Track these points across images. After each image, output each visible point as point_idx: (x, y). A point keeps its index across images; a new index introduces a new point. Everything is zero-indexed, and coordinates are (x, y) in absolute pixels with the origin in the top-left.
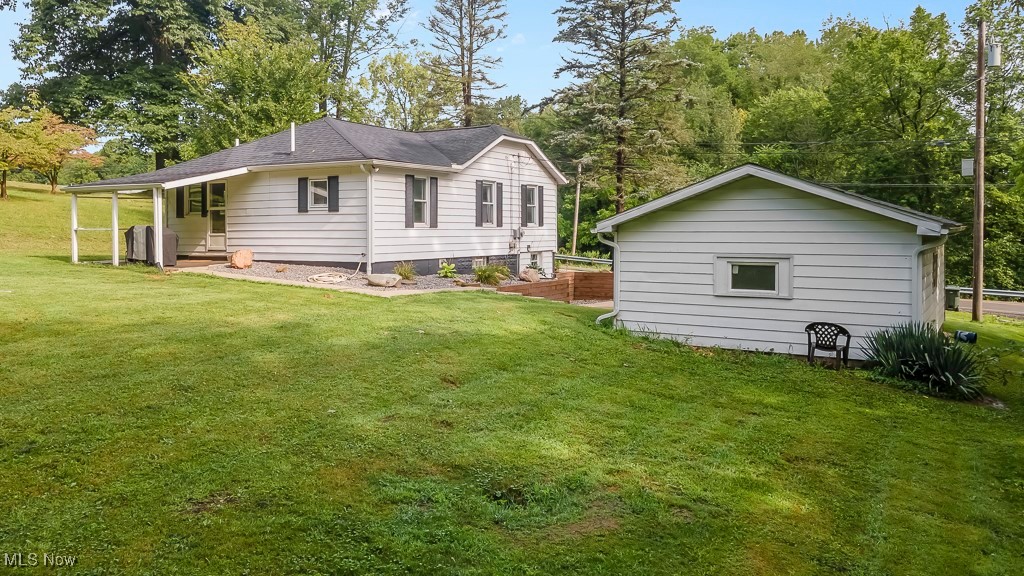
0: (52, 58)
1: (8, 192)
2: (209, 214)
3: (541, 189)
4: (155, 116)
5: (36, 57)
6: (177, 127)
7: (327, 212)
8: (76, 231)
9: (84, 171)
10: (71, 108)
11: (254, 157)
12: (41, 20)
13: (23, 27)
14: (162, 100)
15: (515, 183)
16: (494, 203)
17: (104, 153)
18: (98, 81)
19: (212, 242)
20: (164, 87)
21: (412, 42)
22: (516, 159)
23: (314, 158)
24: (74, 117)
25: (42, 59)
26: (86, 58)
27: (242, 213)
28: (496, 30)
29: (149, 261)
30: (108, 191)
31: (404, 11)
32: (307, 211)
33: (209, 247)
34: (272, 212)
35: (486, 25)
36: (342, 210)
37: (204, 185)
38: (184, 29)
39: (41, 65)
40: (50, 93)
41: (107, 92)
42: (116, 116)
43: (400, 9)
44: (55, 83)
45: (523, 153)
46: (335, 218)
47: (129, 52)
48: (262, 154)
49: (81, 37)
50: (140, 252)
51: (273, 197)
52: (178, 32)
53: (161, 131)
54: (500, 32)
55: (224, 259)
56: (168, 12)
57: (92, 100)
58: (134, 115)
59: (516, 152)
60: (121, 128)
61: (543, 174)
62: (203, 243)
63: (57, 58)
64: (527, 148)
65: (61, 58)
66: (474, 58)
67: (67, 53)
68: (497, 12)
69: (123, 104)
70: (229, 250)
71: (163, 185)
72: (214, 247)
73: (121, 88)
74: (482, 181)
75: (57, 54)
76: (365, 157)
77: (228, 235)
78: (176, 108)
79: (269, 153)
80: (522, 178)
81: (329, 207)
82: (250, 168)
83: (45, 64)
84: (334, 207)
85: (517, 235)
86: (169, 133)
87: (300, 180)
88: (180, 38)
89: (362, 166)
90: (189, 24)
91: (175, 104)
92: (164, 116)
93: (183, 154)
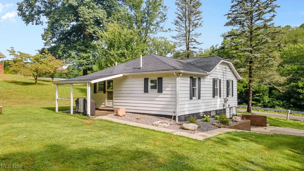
0: (53, 40)
1: (38, 82)
2: (106, 92)
3: (232, 81)
4: (83, 57)
5: (49, 39)
6: (90, 61)
7: (157, 93)
8: (57, 99)
9: (62, 74)
10: (59, 55)
11: (125, 70)
12: (50, 27)
13: (45, 29)
14: (85, 52)
15: (225, 79)
16: (218, 87)
17: (68, 69)
18: (66, 46)
19: (108, 104)
20: (86, 48)
21: (169, 29)
22: (225, 69)
23: (151, 70)
24: (60, 58)
25: (51, 40)
26: (63, 39)
27: (120, 92)
28: (199, 24)
29: (85, 113)
30: (69, 84)
31: (165, 19)
32: (148, 92)
33: (106, 105)
34: (133, 92)
35: (196, 22)
36: (164, 92)
37: (104, 82)
38: (93, 28)
39: (50, 41)
40: (53, 51)
41: (69, 50)
42: (72, 57)
43: (164, 19)
44: (54, 47)
45: (227, 67)
46: (161, 95)
47: (75, 37)
48: (128, 68)
49: (62, 33)
50: (81, 109)
51: (133, 86)
52: (91, 29)
53: (85, 62)
54: (200, 24)
55: (113, 111)
56: (88, 23)
57: (65, 52)
58: (77, 57)
59: (225, 67)
60: (73, 61)
61: (233, 76)
62: (104, 103)
63: (55, 39)
64: (228, 64)
65: (56, 40)
66: (190, 34)
67: (58, 38)
68: (198, 18)
69: (73, 53)
70: (114, 107)
71: (91, 82)
72: (108, 106)
73: (73, 48)
74: (214, 79)
75: (55, 38)
76: (176, 69)
77: (114, 101)
78: (90, 54)
79: (131, 68)
80: (227, 77)
81: (158, 91)
82: (124, 74)
83: (51, 41)
84: (160, 91)
85: (226, 101)
86: (87, 62)
87: (145, 79)
88: (91, 31)
89: (175, 73)
90: (94, 26)
91: (89, 53)
92: (86, 57)
93: (94, 69)
